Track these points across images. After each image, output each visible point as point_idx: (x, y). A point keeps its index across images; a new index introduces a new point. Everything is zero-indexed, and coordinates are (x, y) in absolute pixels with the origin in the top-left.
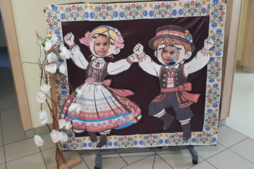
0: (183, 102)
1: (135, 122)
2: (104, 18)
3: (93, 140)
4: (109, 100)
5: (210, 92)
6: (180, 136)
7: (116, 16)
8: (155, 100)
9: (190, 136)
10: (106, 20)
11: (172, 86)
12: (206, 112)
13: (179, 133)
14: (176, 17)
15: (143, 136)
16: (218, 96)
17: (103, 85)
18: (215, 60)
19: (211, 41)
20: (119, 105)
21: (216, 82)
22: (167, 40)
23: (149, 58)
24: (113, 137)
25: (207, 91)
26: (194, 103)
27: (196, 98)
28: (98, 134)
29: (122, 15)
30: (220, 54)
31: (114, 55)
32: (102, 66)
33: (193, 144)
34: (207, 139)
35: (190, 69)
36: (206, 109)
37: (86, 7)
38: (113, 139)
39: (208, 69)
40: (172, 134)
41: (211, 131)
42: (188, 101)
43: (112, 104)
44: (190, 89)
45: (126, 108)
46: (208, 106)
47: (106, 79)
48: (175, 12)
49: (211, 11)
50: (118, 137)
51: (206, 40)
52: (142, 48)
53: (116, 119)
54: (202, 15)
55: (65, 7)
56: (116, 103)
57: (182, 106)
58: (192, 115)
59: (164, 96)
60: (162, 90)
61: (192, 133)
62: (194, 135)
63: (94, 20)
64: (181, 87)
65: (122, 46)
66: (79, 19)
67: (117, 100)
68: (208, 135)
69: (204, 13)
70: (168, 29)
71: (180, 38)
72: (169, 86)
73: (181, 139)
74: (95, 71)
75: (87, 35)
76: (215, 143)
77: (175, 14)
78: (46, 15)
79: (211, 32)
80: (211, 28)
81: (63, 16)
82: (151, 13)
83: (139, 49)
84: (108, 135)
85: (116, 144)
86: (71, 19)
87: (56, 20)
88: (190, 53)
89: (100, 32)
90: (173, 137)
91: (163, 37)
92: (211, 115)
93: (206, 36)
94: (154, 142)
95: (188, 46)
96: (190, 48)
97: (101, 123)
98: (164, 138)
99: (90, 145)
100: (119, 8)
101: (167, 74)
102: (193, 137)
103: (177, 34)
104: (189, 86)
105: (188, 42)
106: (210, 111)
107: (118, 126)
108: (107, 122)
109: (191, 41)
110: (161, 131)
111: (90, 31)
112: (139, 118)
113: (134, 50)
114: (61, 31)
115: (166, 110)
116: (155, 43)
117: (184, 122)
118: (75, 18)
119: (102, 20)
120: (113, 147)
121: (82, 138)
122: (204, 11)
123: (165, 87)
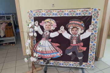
0: (79, 50)
1: (60, 56)
2: (49, 16)
3: (44, 61)
4: (50, 47)
5: (91, 47)
6: (78, 64)
7: (54, 15)
8: (68, 48)
9: (82, 64)
10: (50, 16)
11: (75, 43)
12: (89, 55)
13: (78, 62)
14: (78, 16)
15: (63, 62)
16: (95, 49)
17: (48, 41)
18: (94, 34)
19: (92, 26)
20: (54, 49)
21: (94, 43)
22: (74, 25)
23: (66, 32)
24: (52, 61)
25: (90, 47)
26: (84, 51)
27: (85, 49)
28: (46, 59)
29: (56, 14)
30: (96, 32)
31: (53, 30)
32: (48, 34)
33: (83, 67)
34: (89, 66)
35: (83, 37)
36: (89, 54)
37: (42, 11)
38: (52, 62)
39: (91, 37)
40: (75, 62)
41: (91, 63)
42: (81, 50)
43: (51, 48)
44: (82, 45)
45: (57, 51)
46: (90, 53)
47: (49, 39)
48: (77, 14)
49: (93, 14)
50: (54, 61)
51: (90, 26)
52: (63, 27)
53: (53, 54)
54: (89, 15)
55: (35, 11)
56: (53, 48)
57: (79, 52)
58: (83, 56)
59: (72, 47)
60: (71, 45)
61: (83, 63)
62: (84, 64)
63: (45, 16)
64: (79, 44)
65: (56, 27)
66: (40, 16)
67: (53, 47)
68: (90, 65)
69: (90, 14)
70: (74, 20)
71: (79, 24)
72: (74, 43)
73: (79, 65)
74: (45, 36)
75: (43, 22)
76: (93, 68)
77: (77, 15)
78: (29, 14)
79: (93, 22)
80: (92, 21)
81: (34, 15)
82: (68, 14)
83: (62, 28)
84: (50, 60)
85: (53, 64)
86: (37, 16)
87: (32, 16)
88: (83, 31)
89: (48, 21)
90: (75, 63)
91: (72, 24)
92: (91, 56)
93: (90, 24)
94: (67, 64)
95: (82, 28)
96: (83, 29)
97: (47, 55)
98: (71, 64)
99: (43, 63)
100: (55, 12)
101: (73, 38)
102: (83, 64)
103: (78, 23)
104: (82, 44)
105: (82, 26)
106: (91, 55)
107: (54, 57)
108: (49, 55)
109: (84, 26)
110: (70, 61)
111: (44, 21)
112: (62, 55)
113: (60, 28)
114: (33, 20)
115: (72, 52)
116: (69, 26)
117: (80, 58)
118: (39, 16)
119: (48, 16)
120: (52, 65)
121: (40, 60)
122: (90, 13)
123: (72, 44)
